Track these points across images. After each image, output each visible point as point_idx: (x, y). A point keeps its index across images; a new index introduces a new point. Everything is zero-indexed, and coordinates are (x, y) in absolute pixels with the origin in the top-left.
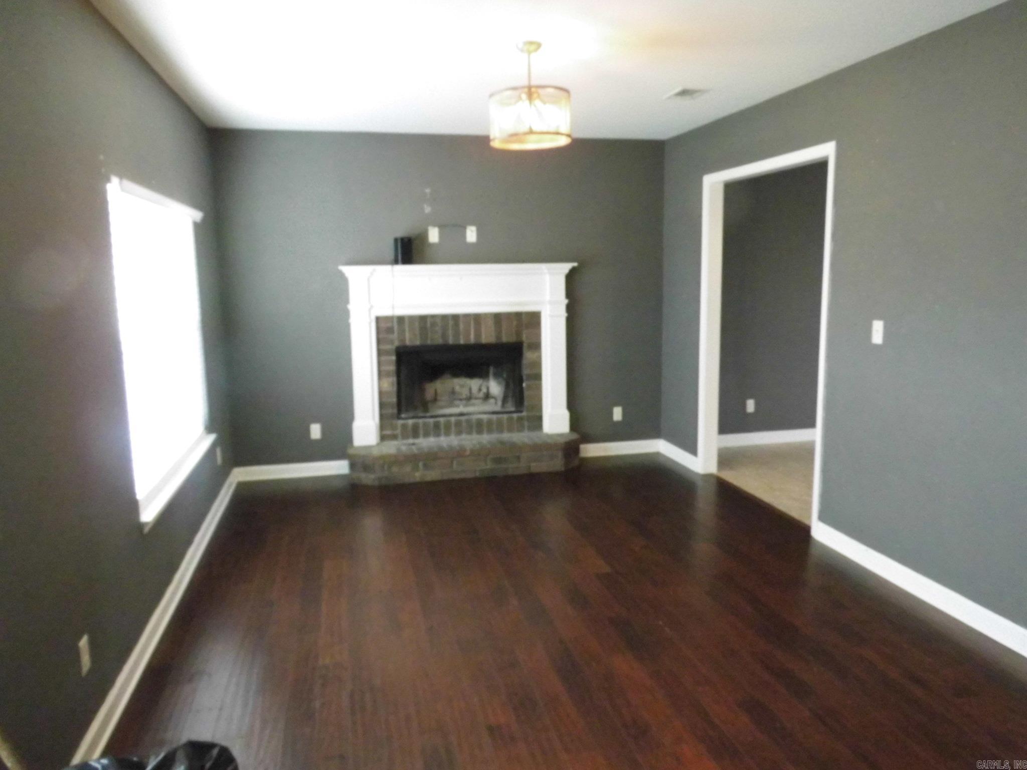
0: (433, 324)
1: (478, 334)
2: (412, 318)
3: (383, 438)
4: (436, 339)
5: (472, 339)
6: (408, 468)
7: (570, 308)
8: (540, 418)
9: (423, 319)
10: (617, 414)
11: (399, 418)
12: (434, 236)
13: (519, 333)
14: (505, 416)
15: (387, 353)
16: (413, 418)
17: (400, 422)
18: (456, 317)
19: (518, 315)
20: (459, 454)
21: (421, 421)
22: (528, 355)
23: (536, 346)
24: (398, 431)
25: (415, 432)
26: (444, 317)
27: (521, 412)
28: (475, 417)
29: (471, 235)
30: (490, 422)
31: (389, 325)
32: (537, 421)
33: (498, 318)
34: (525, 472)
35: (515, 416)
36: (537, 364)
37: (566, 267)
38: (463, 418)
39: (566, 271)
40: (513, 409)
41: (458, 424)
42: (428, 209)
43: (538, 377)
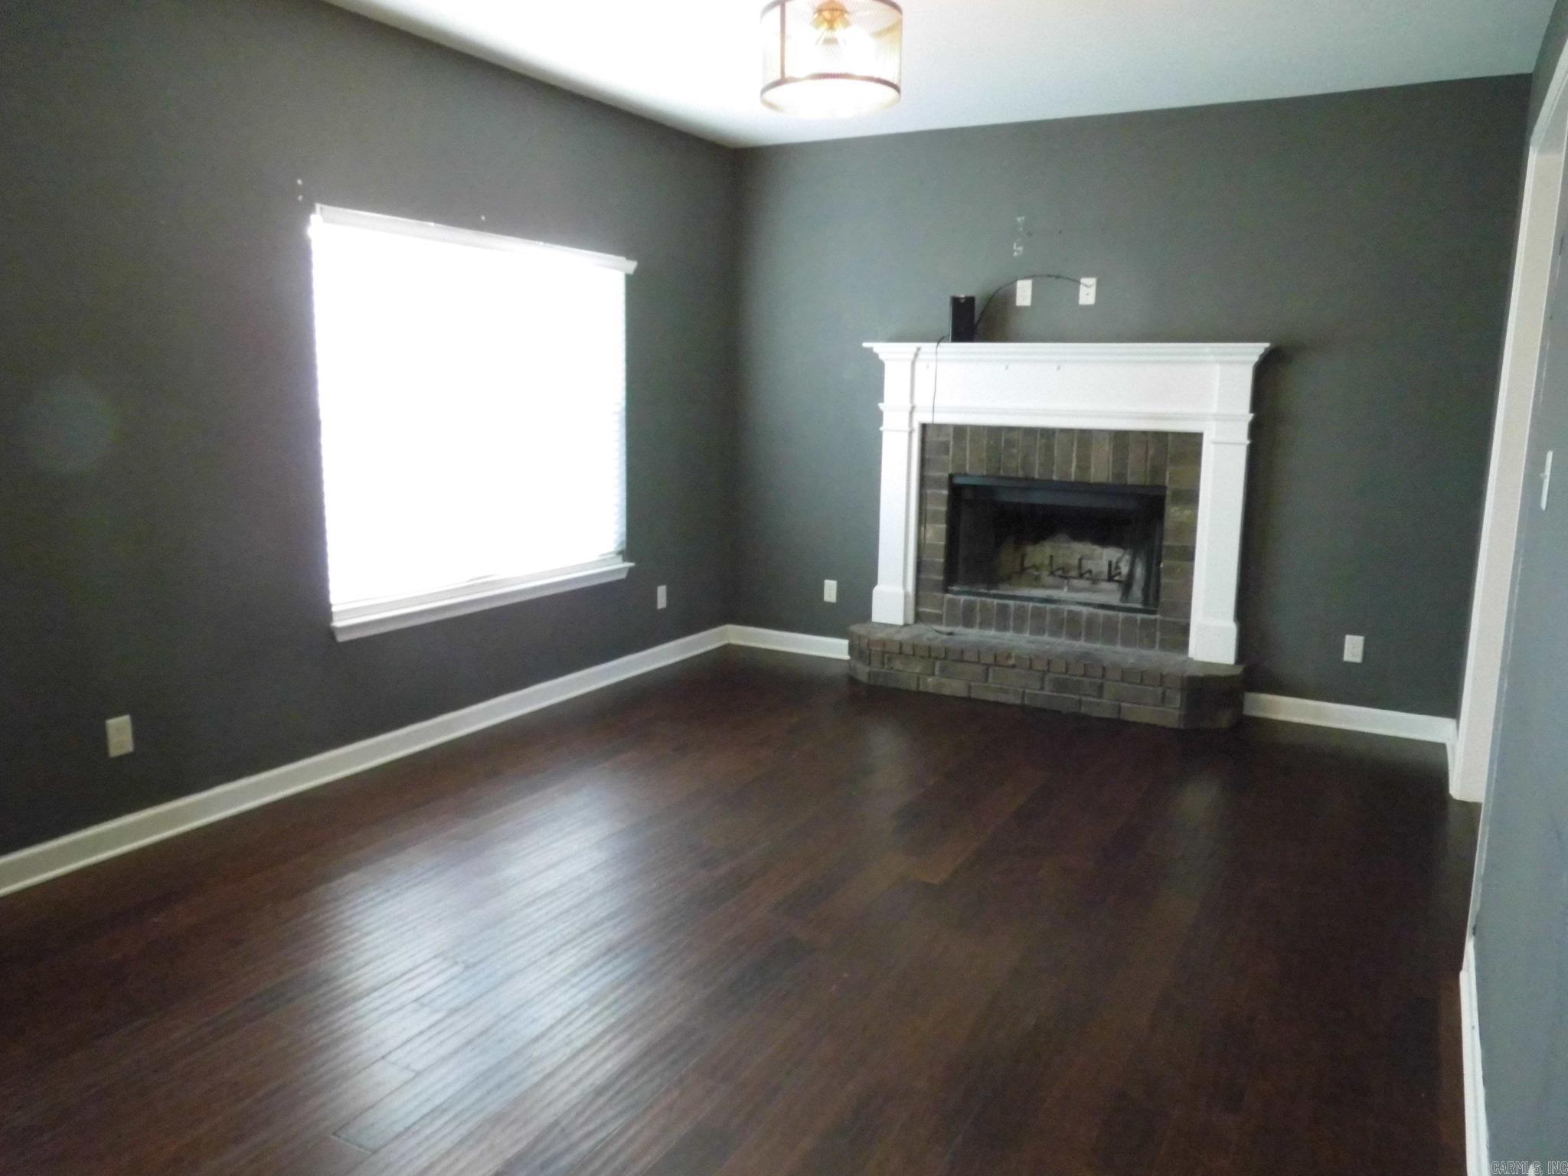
0: (1010, 444)
1: (1084, 466)
2: (977, 430)
3: (919, 617)
4: (1014, 466)
5: (1073, 474)
6: (917, 668)
7: (1256, 430)
8: (1185, 630)
9: (995, 432)
10: (1353, 648)
11: (947, 591)
12: (1024, 293)
13: (1157, 471)
14: (1121, 615)
15: (937, 483)
16: (969, 593)
17: (949, 596)
18: (1048, 434)
19: (1160, 437)
20: (997, 660)
21: (978, 599)
22: (1173, 513)
23: (1191, 498)
24: (944, 611)
25: (967, 618)
26: (1030, 432)
27: (1154, 613)
28: (1066, 608)
29: (1087, 293)
30: (1091, 621)
31: (942, 439)
32: (1181, 633)
33: (1121, 439)
34: (1107, 714)
35: (1139, 616)
36: (1189, 529)
37: (1255, 351)
38: (1049, 606)
39: (1255, 359)
40: (1139, 606)
41: (1038, 614)
42: (1018, 250)
43: (1188, 554)
